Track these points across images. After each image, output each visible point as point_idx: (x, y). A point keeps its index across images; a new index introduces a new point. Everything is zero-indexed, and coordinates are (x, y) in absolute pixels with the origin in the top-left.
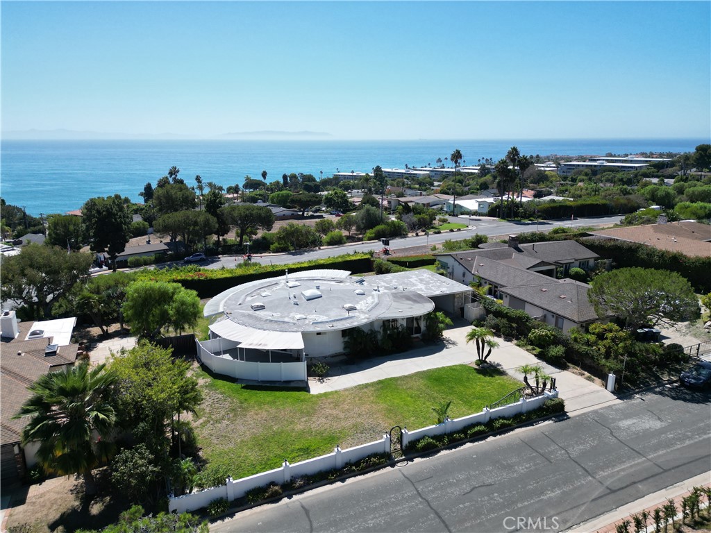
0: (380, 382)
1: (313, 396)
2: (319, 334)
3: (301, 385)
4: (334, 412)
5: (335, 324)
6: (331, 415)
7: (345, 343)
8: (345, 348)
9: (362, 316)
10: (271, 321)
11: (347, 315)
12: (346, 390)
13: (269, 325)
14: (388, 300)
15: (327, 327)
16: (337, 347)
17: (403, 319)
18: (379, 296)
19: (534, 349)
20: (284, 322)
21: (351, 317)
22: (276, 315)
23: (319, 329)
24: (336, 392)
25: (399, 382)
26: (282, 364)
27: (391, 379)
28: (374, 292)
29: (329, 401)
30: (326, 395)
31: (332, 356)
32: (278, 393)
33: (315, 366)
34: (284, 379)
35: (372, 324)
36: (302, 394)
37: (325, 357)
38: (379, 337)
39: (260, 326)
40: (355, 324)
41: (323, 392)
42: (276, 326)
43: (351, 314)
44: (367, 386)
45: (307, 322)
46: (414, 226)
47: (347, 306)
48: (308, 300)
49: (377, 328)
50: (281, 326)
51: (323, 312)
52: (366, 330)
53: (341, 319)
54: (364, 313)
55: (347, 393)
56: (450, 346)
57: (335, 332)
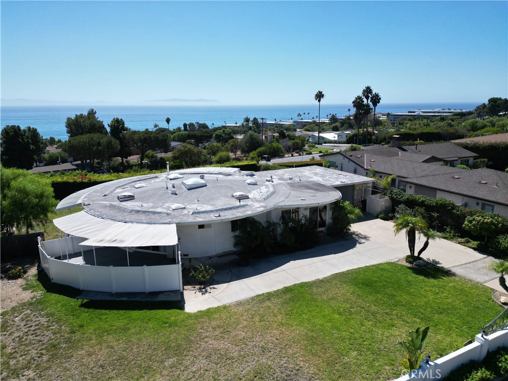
0: (287, 290)
1: (190, 316)
2: (201, 226)
3: (173, 298)
4: (222, 345)
5: (222, 213)
6: (216, 350)
7: (236, 237)
8: (236, 245)
9: (257, 205)
10: (138, 212)
11: (238, 204)
12: (239, 304)
13: (134, 217)
14: (284, 189)
15: (212, 217)
16: (224, 243)
17: (306, 209)
18: (273, 185)
19: (468, 242)
20: (154, 213)
21: (243, 206)
22: (146, 206)
23: (200, 219)
24: (225, 307)
25: (315, 290)
26: (146, 268)
27: (303, 285)
28: (268, 183)
29: (214, 323)
30: (208, 314)
31: (220, 256)
32: (135, 314)
33: (195, 269)
34: (148, 289)
35: (268, 214)
36: (171, 314)
37: (210, 258)
38: (279, 230)
39: (120, 218)
40: (248, 213)
41: (204, 308)
42: (143, 217)
43: (243, 203)
44: (269, 296)
45: (185, 212)
46: (290, 149)
47: (238, 194)
48: (189, 189)
49: (275, 218)
50: (150, 217)
51: (207, 202)
52: (263, 221)
53: (231, 208)
54: (257, 201)
55: (241, 309)
56: (363, 241)
57: (223, 223)
